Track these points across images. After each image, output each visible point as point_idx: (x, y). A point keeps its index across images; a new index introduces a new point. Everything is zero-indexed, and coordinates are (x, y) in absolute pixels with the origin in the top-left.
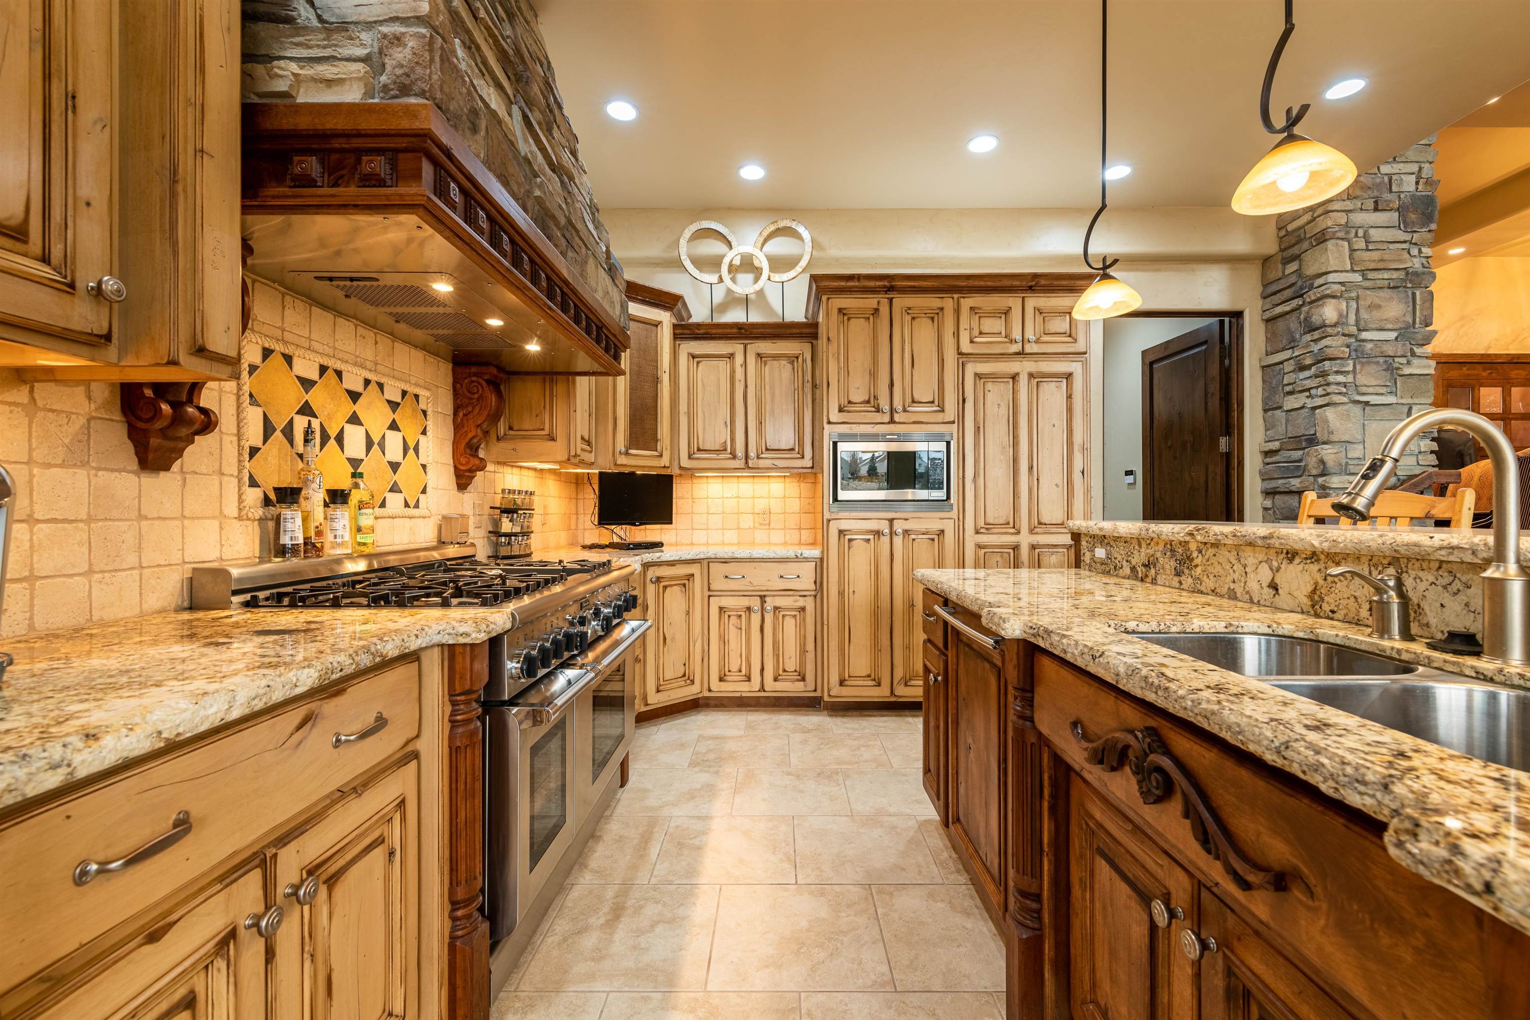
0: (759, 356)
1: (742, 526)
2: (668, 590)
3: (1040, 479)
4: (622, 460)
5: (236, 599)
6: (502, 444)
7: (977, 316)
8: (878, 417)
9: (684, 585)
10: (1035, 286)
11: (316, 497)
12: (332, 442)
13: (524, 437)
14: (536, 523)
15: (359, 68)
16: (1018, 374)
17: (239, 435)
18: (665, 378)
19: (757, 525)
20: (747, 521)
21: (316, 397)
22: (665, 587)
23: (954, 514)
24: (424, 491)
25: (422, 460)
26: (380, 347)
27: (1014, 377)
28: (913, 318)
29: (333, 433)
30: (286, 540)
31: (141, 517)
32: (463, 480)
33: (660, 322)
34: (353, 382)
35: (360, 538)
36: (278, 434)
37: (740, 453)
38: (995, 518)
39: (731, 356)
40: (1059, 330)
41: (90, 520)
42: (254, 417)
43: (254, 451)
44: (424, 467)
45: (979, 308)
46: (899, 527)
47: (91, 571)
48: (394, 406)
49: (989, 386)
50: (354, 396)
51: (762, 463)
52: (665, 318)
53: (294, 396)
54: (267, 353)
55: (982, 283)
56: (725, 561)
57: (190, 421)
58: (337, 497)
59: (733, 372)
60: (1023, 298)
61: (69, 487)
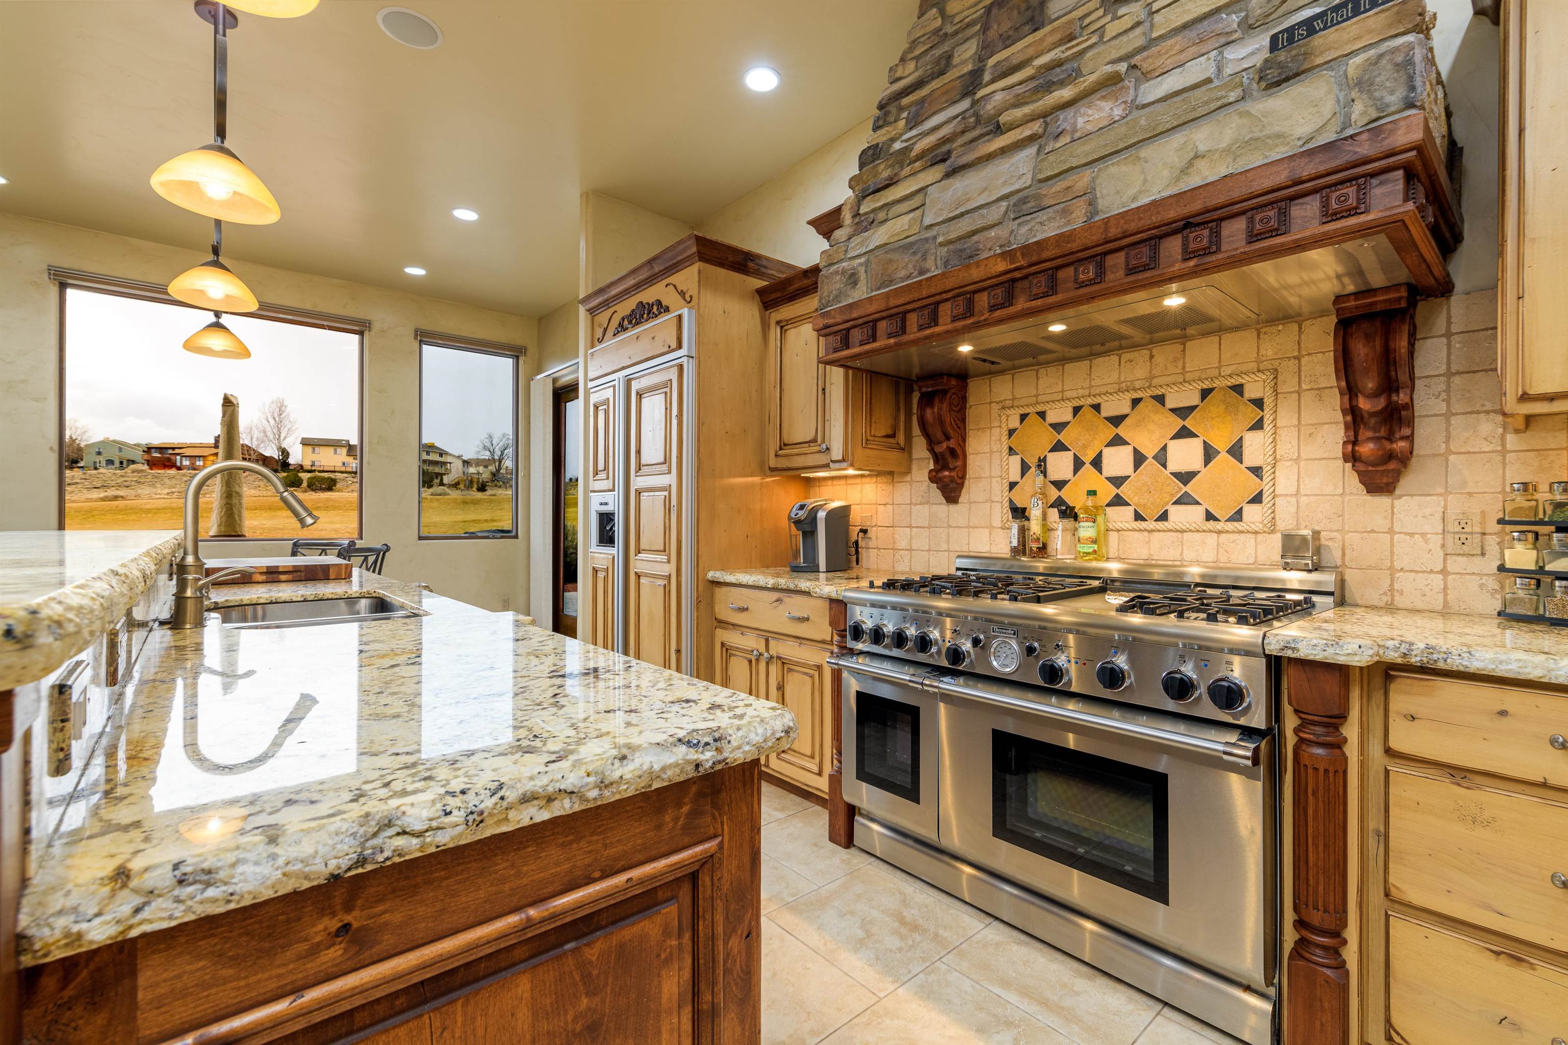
12: (1090, 466)
17: (1001, 478)
21: (1068, 435)
24: (1256, 500)
25: (1252, 460)
26: (1159, 358)
29: (1088, 459)
31: (949, 526)
36: (1034, 469)
41: (930, 527)
42: (1013, 463)
43: (1012, 485)
44: (1257, 469)
48: (1184, 412)
50: (1118, 421)
54: (1023, 417)
61: (921, 514)
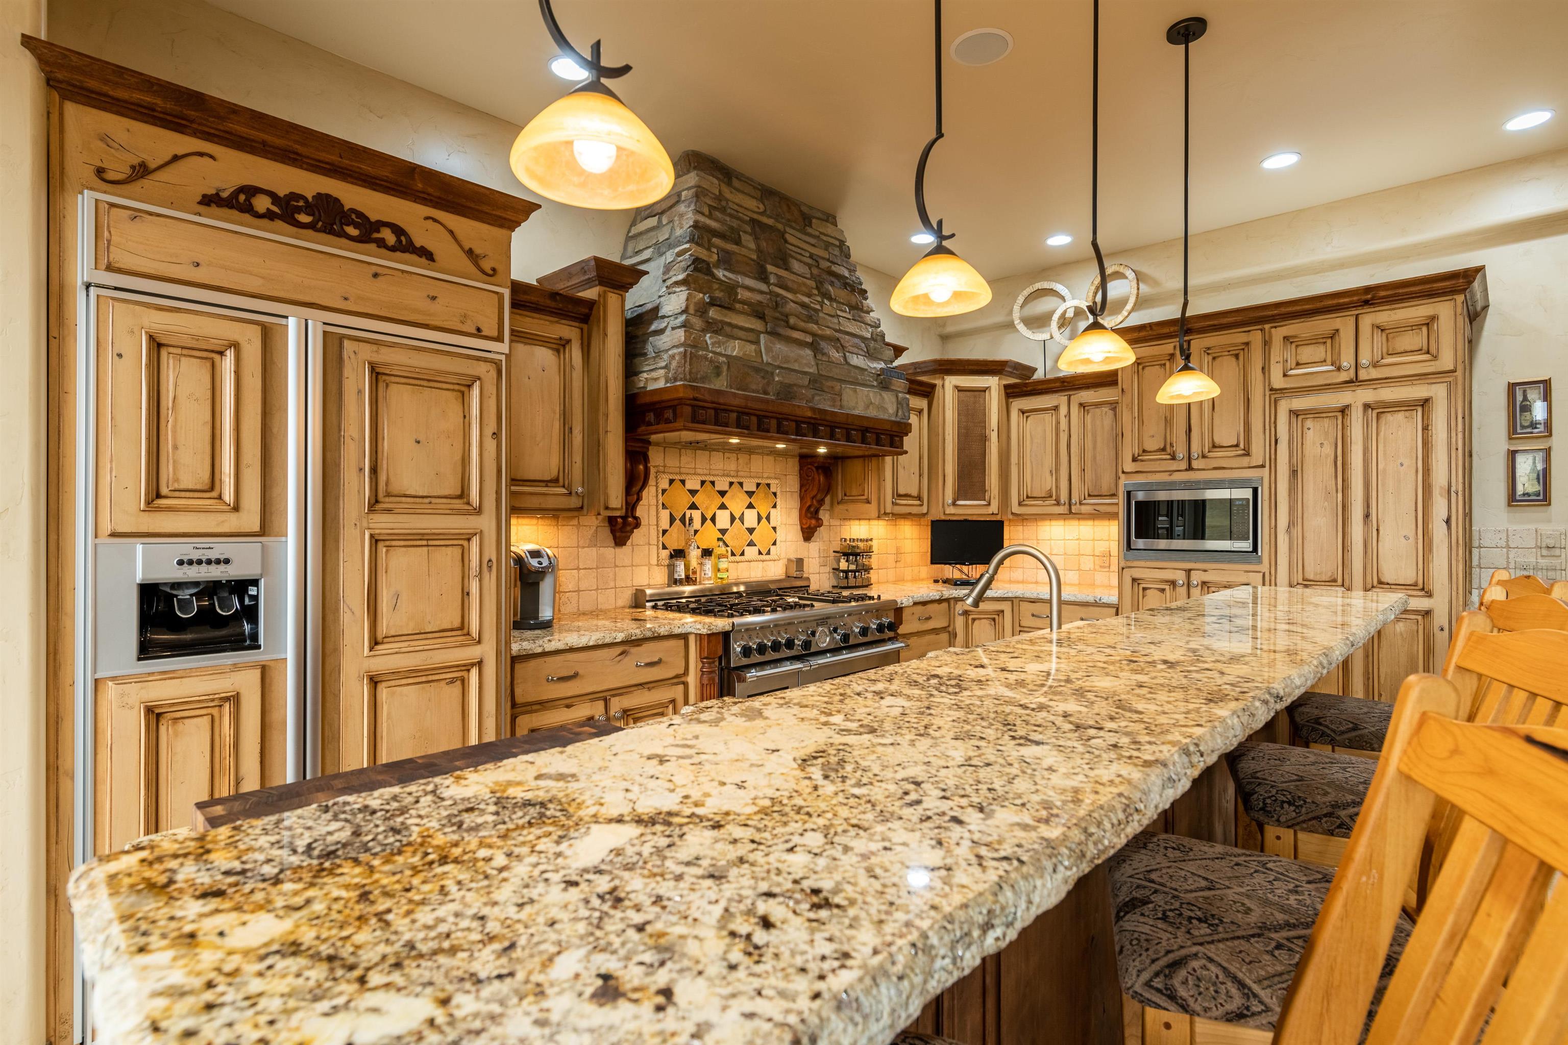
0: (1082, 405)
1: (1083, 567)
2: (977, 622)
3: (1381, 529)
4: (951, 510)
5: (648, 604)
6: (841, 507)
7: (1294, 346)
8: (1174, 465)
9: (994, 620)
10: (1372, 299)
11: (694, 554)
12: (709, 521)
13: (853, 501)
14: (874, 561)
15: (662, 372)
16: (1348, 407)
17: (657, 525)
18: (994, 436)
19: (1097, 567)
20: (1088, 563)
21: (698, 499)
22: (974, 620)
23: (1264, 566)
24: (774, 544)
25: (773, 524)
26: (740, 461)
27: (1344, 411)
28: (1214, 358)
29: (709, 516)
30: (676, 576)
31: (616, 566)
32: (808, 534)
33: (988, 388)
34: (722, 485)
35: (719, 575)
36: (678, 521)
37: (1064, 497)
38: (1316, 574)
39: (1056, 408)
40: (1409, 348)
41: (597, 568)
42: (665, 515)
43: (664, 532)
44: (774, 528)
45: (1295, 337)
46: (1196, 578)
47: (597, 589)
48: (750, 494)
49: (1309, 423)
50: (722, 493)
51: (1084, 509)
52: (993, 382)
53: (687, 499)
54: (671, 482)
55: (1298, 308)
56: (1033, 601)
57: (629, 525)
58: (707, 553)
59: (1058, 423)
60: (1357, 316)
61: (590, 555)
